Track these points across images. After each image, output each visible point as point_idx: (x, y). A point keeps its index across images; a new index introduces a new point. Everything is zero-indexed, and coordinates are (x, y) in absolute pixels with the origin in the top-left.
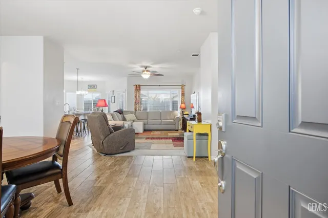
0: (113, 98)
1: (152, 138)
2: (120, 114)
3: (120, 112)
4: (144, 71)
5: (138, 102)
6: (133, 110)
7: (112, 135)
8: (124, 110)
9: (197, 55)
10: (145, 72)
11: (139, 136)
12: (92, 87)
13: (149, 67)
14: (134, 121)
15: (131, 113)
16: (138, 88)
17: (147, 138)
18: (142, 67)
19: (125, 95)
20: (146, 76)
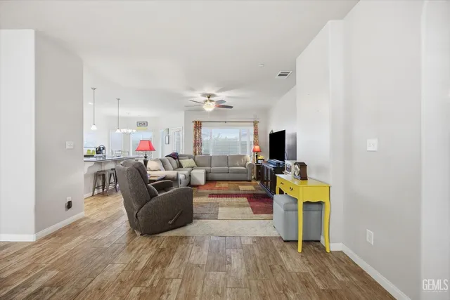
0: (167, 138)
1: (218, 195)
2: (175, 159)
3: (175, 156)
4: (206, 101)
5: (197, 143)
6: (191, 153)
7: (153, 201)
8: (180, 153)
9: (286, 75)
10: (208, 103)
11: (200, 191)
12: (142, 124)
13: (214, 95)
14: (193, 168)
15: (190, 157)
16: (198, 125)
17: (211, 195)
18: (204, 95)
19: (182, 134)
20: (210, 107)
